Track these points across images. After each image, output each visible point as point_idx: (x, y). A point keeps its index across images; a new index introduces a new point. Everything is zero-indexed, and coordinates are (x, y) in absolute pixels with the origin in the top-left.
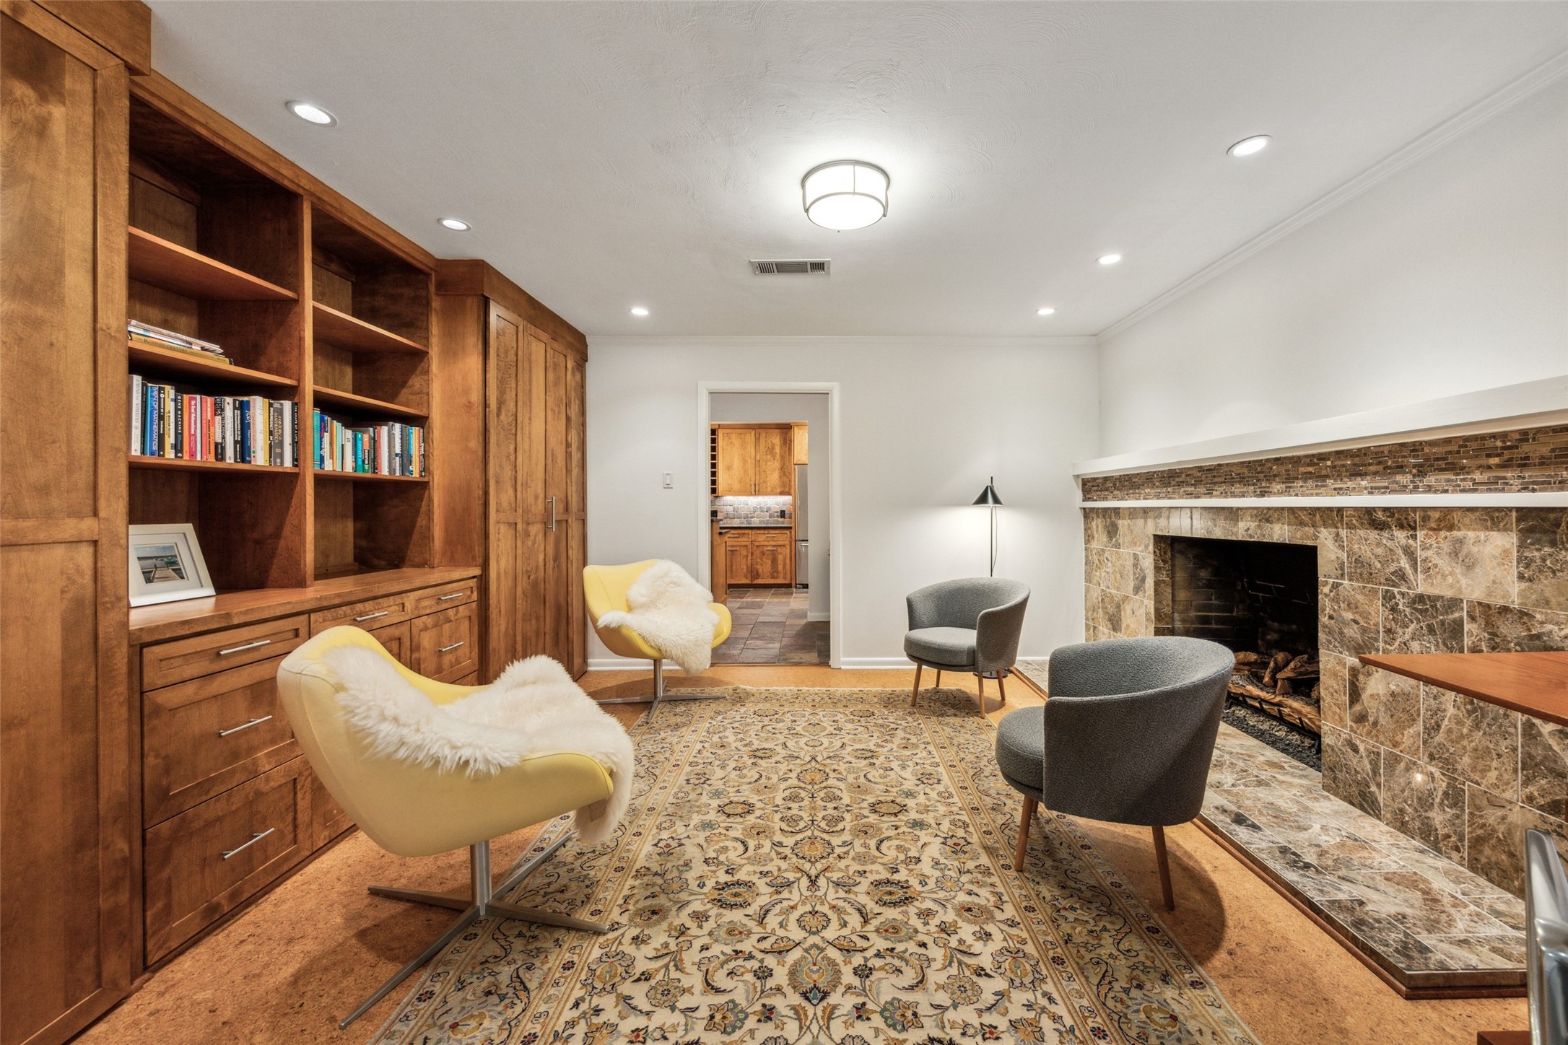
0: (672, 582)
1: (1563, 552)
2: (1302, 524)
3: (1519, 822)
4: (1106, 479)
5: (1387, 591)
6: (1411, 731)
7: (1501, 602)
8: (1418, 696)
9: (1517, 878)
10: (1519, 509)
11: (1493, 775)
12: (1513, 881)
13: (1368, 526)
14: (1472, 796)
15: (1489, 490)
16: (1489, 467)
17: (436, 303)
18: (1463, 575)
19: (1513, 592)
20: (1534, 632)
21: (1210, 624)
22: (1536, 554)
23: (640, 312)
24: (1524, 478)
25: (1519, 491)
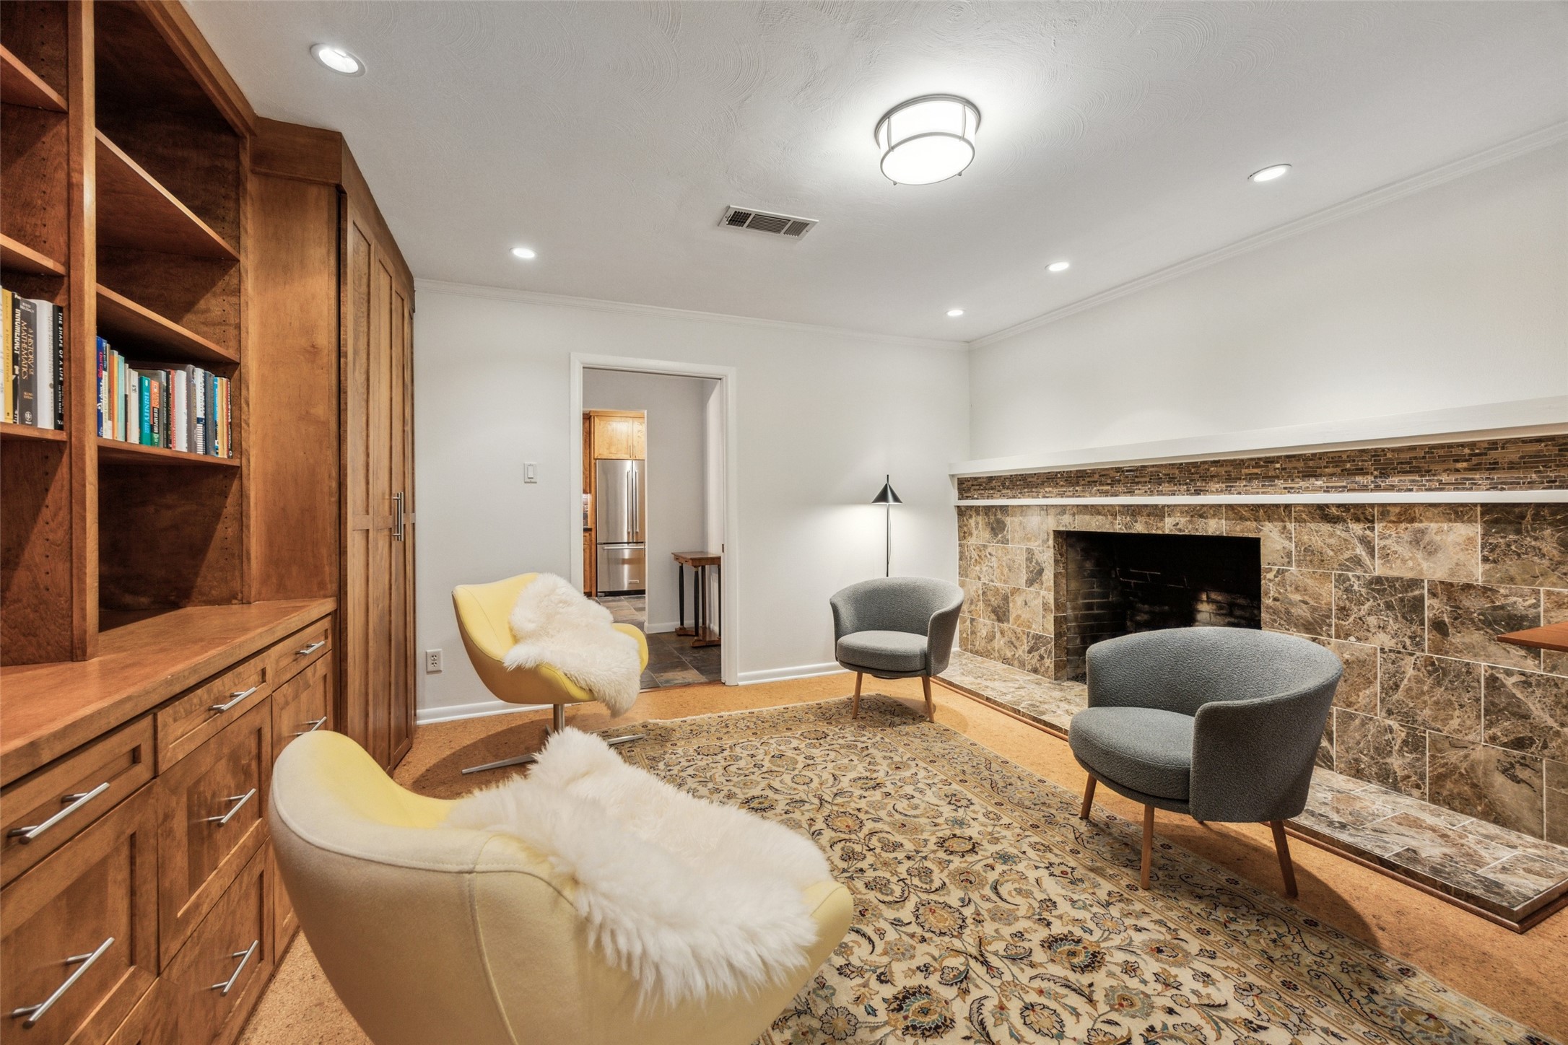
0: (560, 602)
1: (1528, 539)
2: (1242, 518)
3: (1482, 758)
4: (991, 479)
5: (1340, 575)
6: (1367, 692)
7: (1465, 581)
8: (1374, 662)
9: (1480, 804)
10: (1483, 505)
11: (1455, 723)
12: (1475, 807)
13: (1320, 520)
14: (1434, 742)
15: (1455, 489)
16: (1457, 470)
17: (252, 185)
18: (1424, 559)
19: (1478, 572)
20: (1497, 604)
21: (1093, 610)
22: (1501, 540)
23: (524, 253)
24: (1493, 479)
25: (1487, 490)
